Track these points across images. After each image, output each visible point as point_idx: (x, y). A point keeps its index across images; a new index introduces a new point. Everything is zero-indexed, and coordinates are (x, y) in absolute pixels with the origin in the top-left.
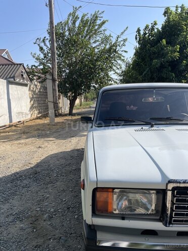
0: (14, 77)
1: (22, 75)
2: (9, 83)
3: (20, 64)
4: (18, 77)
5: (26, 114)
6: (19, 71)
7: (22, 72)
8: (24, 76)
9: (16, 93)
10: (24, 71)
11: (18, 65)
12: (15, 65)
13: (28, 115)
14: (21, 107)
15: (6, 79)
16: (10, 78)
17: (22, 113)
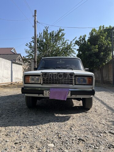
0: (15, 60)
1: (20, 59)
2: (12, 63)
3: (19, 54)
4: (17, 60)
5: (20, 79)
6: (18, 57)
7: (20, 58)
8: (21, 60)
9: (16, 68)
10: (20, 57)
11: (18, 54)
12: (16, 54)
13: (21, 80)
14: (18, 75)
15: (11, 61)
16: (13, 60)
17: (18, 78)
